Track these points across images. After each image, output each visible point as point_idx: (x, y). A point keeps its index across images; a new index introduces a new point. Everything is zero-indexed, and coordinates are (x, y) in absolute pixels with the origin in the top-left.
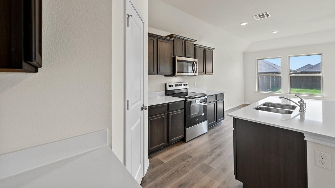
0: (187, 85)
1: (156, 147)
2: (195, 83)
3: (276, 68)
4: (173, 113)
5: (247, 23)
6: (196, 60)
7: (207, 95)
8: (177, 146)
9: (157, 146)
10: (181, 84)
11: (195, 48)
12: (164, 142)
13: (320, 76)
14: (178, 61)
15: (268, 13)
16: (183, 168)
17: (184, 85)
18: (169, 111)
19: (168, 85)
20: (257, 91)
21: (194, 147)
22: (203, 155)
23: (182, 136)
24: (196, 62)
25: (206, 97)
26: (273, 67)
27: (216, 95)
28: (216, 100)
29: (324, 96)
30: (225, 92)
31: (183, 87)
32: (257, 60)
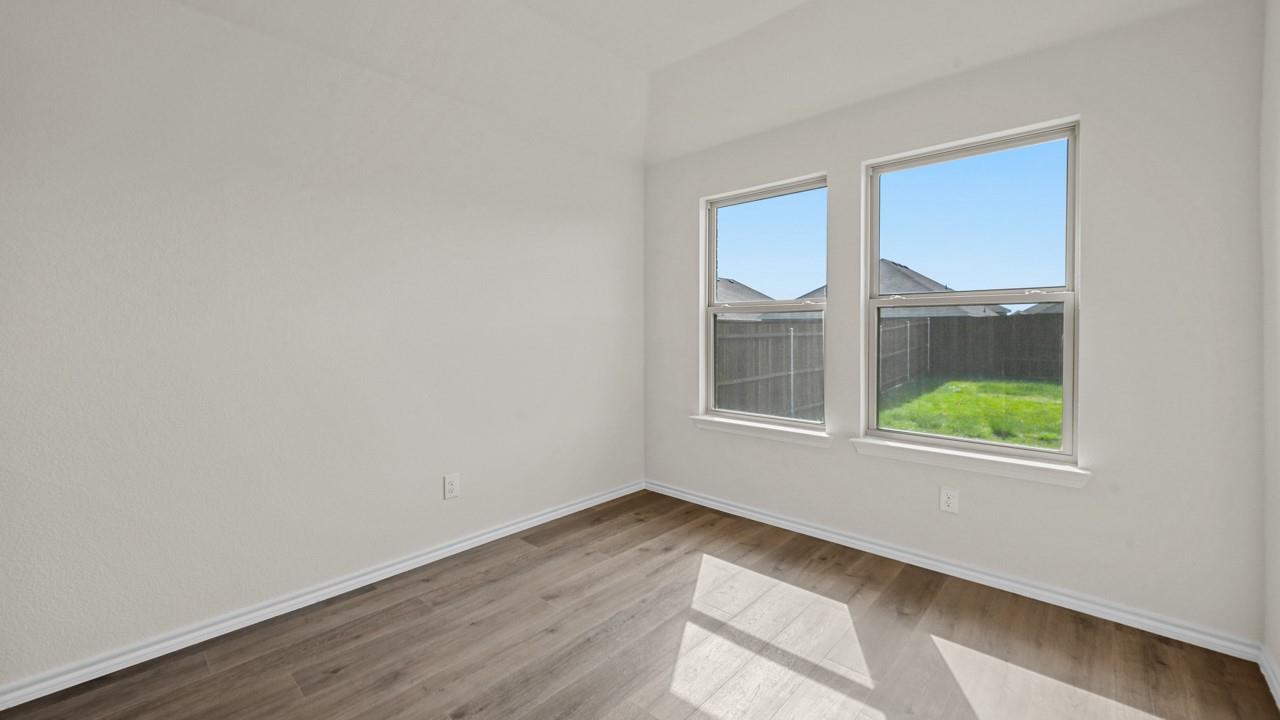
20: (706, 412)
32: (712, 205)
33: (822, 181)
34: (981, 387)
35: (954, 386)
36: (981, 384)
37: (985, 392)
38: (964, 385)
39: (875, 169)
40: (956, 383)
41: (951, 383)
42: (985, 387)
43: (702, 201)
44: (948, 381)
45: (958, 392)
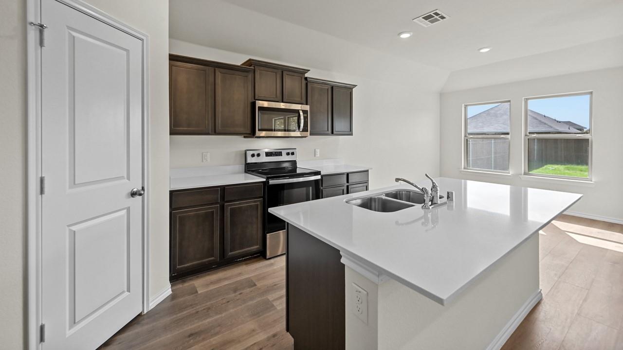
0: (293, 154)
1: (193, 265)
2: (318, 151)
3: (545, 124)
4: (235, 205)
5: (412, 34)
6: (307, 108)
7: (322, 174)
8: (246, 264)
9: (194, 263)
10: (281, 152)
11: (307, 84)
12: (213, 257)
13: (588, 140)
14: (262, 109)
15: (437, 11)
16: (222, 304)
17: (288, 154)
18: (225, 200)
19: (249, 153)
20: (465, 168)
21: (275, 267)
22: (277, 283)
23: (258, 246)
24: (305, 112)
25: (319, 177)
26: (540, 121)
27: (348, 174)
28: (348, 184)
29: (593, 180)
30: (372, 169)
31: (284, 158)
32: (466, 106)
33: (509, 101)
34: (566, 168)
35: (550, 167)
36: (566, 166)
37: (568, 170)
38: (556, 166)
39: (527, 99)
40: (552, 165)
41: (549, 165)
42: (567, 168)
43: (463, 105)
44: (546, 164)
45: (553, 170)
